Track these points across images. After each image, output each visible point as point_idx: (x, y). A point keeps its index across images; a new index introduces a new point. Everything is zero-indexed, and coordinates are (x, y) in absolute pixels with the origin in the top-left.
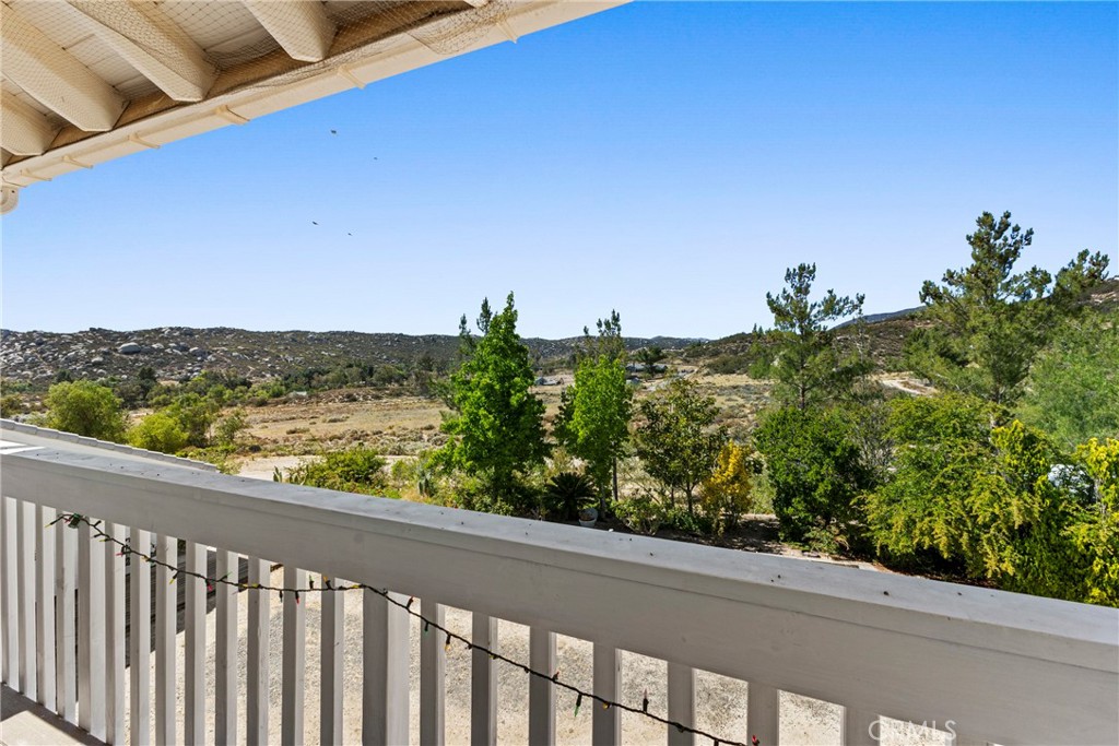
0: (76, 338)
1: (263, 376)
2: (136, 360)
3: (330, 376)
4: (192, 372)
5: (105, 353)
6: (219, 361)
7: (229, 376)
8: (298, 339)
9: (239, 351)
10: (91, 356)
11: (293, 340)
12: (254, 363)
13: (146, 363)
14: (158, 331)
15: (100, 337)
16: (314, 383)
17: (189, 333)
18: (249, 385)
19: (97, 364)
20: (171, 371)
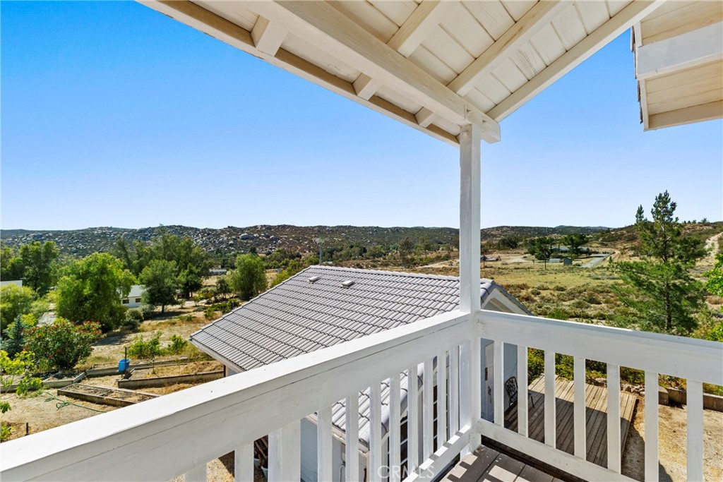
0: (223, 231)
1: (305, 252)
2: (247, 243)
3: (343, 252)
4: (271, 249)
5: (234, 239)
6: (283, 243)
7: (291, 252)
8: (321, 230)
9: (293, 238)
10: (228, 240)
11: (319, 231)
12: (300, 244)
13: (251, 244)
14: (256, 227)
15: (232, 230)
16: (334, 256)
17: (269, 228)
18: (300, 257)
19: (231, 245)
20: (262, 248)
